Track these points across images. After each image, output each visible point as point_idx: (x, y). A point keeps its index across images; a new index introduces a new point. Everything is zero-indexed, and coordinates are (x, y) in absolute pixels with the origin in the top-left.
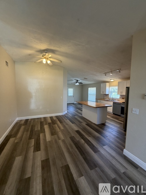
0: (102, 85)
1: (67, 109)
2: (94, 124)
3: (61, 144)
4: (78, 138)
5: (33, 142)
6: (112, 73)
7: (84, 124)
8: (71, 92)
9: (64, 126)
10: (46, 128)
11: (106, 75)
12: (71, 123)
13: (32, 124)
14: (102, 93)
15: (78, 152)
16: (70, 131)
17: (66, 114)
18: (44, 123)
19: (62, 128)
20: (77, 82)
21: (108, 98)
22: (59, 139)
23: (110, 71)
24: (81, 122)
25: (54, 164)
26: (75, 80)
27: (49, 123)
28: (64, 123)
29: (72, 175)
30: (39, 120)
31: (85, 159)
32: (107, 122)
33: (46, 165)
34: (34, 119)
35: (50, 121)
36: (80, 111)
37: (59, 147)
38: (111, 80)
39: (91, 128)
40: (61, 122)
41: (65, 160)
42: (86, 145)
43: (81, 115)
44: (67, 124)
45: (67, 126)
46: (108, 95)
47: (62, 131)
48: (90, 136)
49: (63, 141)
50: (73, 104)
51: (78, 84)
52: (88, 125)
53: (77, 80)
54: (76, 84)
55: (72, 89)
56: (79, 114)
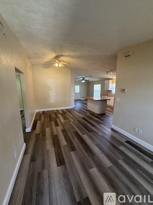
0: (106, 82)
1: (75, 104)
2: (96, 114)
3: (72, 123)
4: (83, 121)
5: (53, 123)
6: (112, 72)
7: (88, 114)
8: (77, 89)
9: (73, 115)
10: (60, 116)
11: (107, 74)
12: (78, 113)
13: (48, 114)
14: (105, 89)
15: (83, 127)
16: (77, 117)
17: (74, 107)
18: (58, 113)
19: (71, 116)
20: (83, 80)
21: (111, 94)
22: (70, 121)
23: (111, 70)
24: (85, 113)
25: (69, 131)
26: (81, 77)
27: (61, 113)
28: (73, 113)
29: (79, 134)
30: (53, 111)
31: (87, 129)
32: (106, 112)
33: (64, 131)
34: (49, 111)
35: (61, 112)
36: (85, 106)
37: (71, 125)
38: (114, 78)
39: (93, 116)
40: (70, 113)
41: (75, 129)
42: (88, 124)
43: (86, 109)
44: (75, 114)
45: (75, 115)
46: (111, 91)
47: (72, 118)
48: (91, 120)
49: (73, 122)
50: (80, 100)
51: (84, 81)
52: (91, 114)
53: (83, 78)
54: (82, 82)
55: (79, 86)
56: (85, 108)
